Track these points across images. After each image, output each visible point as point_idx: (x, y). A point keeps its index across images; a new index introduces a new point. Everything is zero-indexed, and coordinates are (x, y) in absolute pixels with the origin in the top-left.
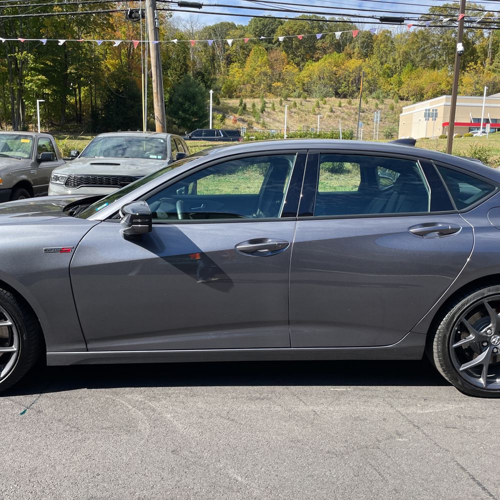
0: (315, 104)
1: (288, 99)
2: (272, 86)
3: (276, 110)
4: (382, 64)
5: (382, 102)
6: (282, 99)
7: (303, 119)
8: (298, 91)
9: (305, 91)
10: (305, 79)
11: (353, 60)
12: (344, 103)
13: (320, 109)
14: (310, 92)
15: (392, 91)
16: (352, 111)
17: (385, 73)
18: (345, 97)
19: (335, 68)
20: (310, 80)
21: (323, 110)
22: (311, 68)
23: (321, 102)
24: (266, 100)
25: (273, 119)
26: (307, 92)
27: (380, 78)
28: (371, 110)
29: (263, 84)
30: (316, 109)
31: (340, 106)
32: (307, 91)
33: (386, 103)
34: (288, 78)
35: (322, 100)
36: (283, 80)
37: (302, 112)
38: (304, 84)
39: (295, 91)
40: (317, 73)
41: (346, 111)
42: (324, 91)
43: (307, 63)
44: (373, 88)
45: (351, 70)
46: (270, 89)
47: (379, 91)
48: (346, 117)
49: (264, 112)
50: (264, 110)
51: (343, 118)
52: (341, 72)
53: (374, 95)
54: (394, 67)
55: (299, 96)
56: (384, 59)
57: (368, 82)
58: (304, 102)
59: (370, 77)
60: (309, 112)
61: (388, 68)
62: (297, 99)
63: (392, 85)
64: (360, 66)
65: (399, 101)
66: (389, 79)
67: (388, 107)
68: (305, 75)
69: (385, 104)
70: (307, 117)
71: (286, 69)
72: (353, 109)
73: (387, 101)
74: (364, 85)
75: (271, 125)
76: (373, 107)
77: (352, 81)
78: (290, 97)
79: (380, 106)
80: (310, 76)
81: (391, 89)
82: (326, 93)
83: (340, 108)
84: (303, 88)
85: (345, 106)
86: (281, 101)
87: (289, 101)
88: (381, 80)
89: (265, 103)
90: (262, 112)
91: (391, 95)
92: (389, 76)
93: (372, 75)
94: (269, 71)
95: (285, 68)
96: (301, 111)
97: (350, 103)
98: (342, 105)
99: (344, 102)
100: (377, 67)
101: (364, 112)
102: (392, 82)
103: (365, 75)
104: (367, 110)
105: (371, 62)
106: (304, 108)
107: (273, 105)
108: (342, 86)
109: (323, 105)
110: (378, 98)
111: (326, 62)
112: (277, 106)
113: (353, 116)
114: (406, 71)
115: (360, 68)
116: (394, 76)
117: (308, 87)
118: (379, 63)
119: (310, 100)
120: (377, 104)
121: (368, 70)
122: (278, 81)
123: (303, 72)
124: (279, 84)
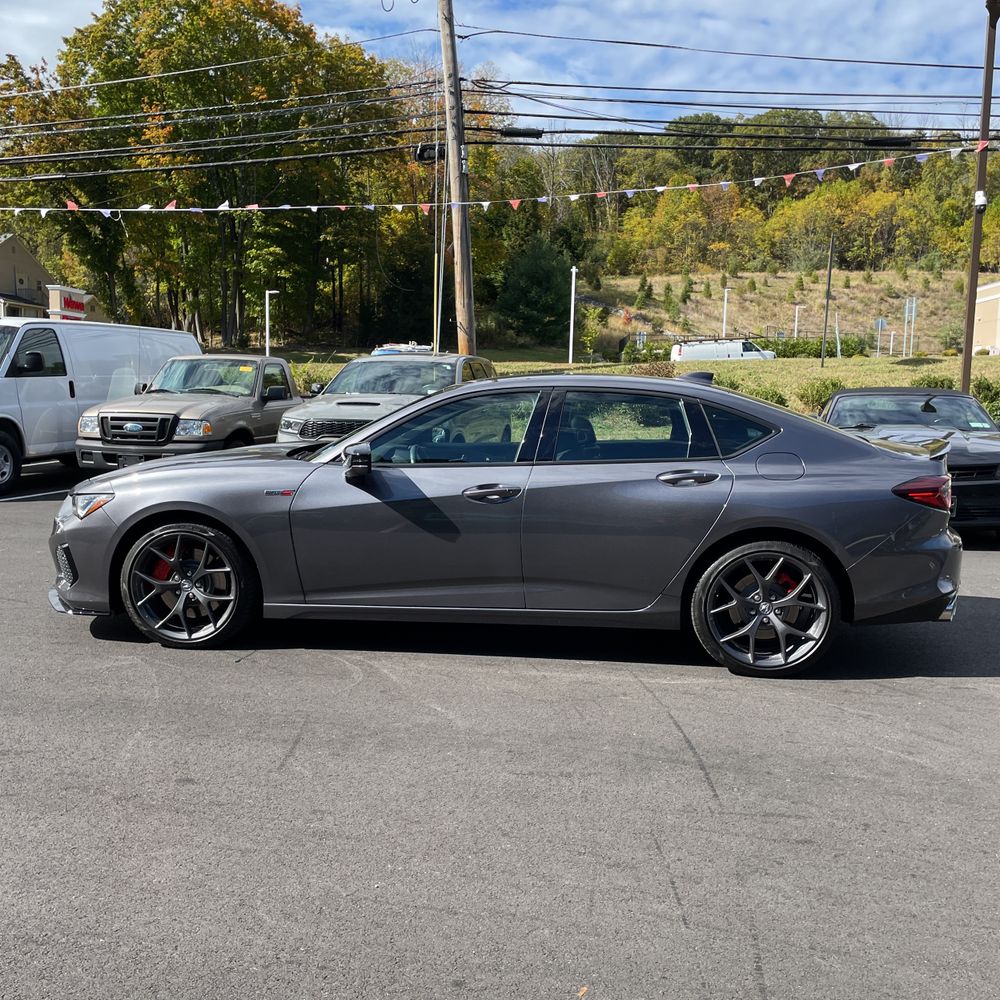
0: (794, 283)
1: (739, 274)
2: (708, 250)
3: (713, 297)
4: (940, 199)
5: (939, 276)
6: (727, 275)
7: (769, 313)
8: (761, 257)
9: (775, 257)
10: (777, 233)
11: (879, 193)
12: (857, 279)
13: (805, 292)
14: (787, 259)
15: (961, 254)
16: (873, 296)
17: (945, 218)
18: (860, 267)
19: (838, 211)
20: (786, 235)
21: (811, 294)
22: (789, 212)
23: (806, 280)
24: (693, 277)
25: (707, 315)
26: (781, 259)
27: (937, 228)
28: (914, 292)
29: (690, 246)
30: (796, 293)
31: (847, 286)
32: (780, 257)
33: (949, 277)
34: (740, 233)
35: (811, 275)
36: (732, 238)
37: (766, 300)
38: (773, 245)
39: (754, 258)
40: (801, 221)
41: (861, 295)
42: (816, 256)
43: (781, 203)
44: (920, 248)
45: (872, 215)
46: (704, 255)
47: (932, 255)
48: (859, 307)
49: (688, 301)
50: (689, 297)
51: (853, 311)
52: (851, 218)
53: (922, 261)
54: (967, 205)
55: (763, 269)
56: (945, 189)
57: (908, 236)
58: (771, 280)
59: (913, 227)
60: (781, 299)
61: (954, 208)
62: (758, 273)
63: (962, 241)
64: (892, 206)
66: (955, 230)
67: (952, 286)
68: (777, 226)
69: (945, 280)
70: (776, 310)
71: (738, 215)
72: (875, 291)
73: (948, 274)
74: (903, 241)
75: (702, 326)
76: (919, 287)
77: (875, 235)
78: (747, 270)
79: (934, 285)
80: (786, 228)
81: (959, 250)
82: (820, 260)
83: (847, 291)
84: (772, 253)
85: (857, 287)
86: (724, 278)
87: (741, 278)
88: (939, 232)
89: (691, 283)
90: (685, 302)
91: (959, 261)
92: (955, 223)
93: (917, 222)
94: (703, 221)
95: (735, 213)
96: (765, 297)
97: (868, 279)
98: (852, 284)
99: (856, 277)
100: (930, 205)
101: (898, 297)
102: (962, 235)
103: (904, 222)
104: (905, 293)
105: (915, 195)
106: (770, 292)
107: (708, 286)
108: (853, 246)
109: (812, 285)
110: (931, 268)
111: (820, 199)
112: (715, 287)
113: (874, 305)
114: (993, 213)
115: (893, 209)
116: (967, 223)
117: (782, 250)
118: (933, 197)
119: (784, 275)
120: (927, 282)
121: (910, 213)
122: (721, 239)
123: (773, 220)
124: (722, 245)
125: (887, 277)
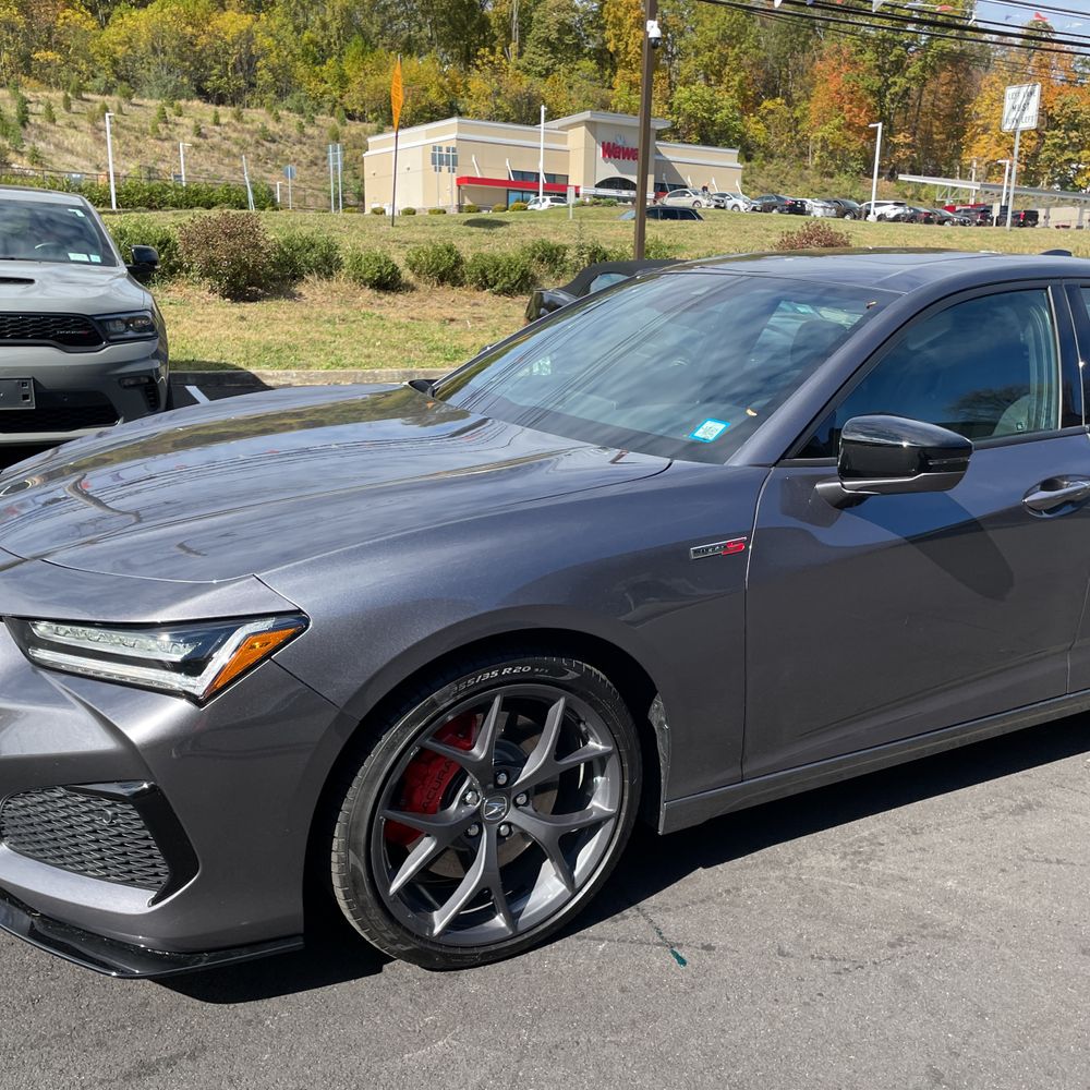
0: (154, 113)
1: (85, 95)
2: (32, 59)
3: (58, 122)
4: (298, 30)
5: (312, 121)
6: (69, 95)
7: (132, 149)
8: (102, 76)
9: (120, 78)
10: (119, 48)
11: (230, 15)
12: (225, 116)
13: (170, 126)
14: (135, 82)
15: (327, 97)
16: (248, 137)
17: (306, 53)
18: (220, 101)
19: (189, 29)
20: (130, 52)
21: (178, 130)
22: (130, 23)
23: (168, 110)
24: (28, 95)
25: (56, 146)
26: (128, 81)
27: (299, 64)
28: (289, 137)
29: (7, 51)
30: (161, 126)
31: (217, 123)
32: (125, 79)
33: (321, 123)
34: (73, 42)
35: (172, 105)
36: (58, 46)
37: (125, 132)
38: (115, 62)
39: (94, 77)
40: (144, 34)
41: (234, 135)
42: (170, 82)
43: (117, 10)
44: (283, 87)
45: (228, 38)
46: (28, 66)
47: (297, 95)
48: (235, 150)
49: (27, 124)
50: (27, 120)
51: (228, 153)
52: (203, 39)
53: (288, 102)
54: (326, 41)
55: (108, 91)
56: (301, 19)
57: (270, 70)
58: (125, 107)
59: (273, 60)
60: (144, 132)
61: (312, 42)
62: (107, 97)
63: (326, 83)
64: (248, 32)
65: (348, 121)
66: (317, 68)
67: (326, 133)
68: (116, 39)
69: (318, 126)
70: (141, 145)
71: (65, 18)
72: (249, 131)
73: (321, 119)
74: (264, 76)
75: (55, 160)
76: (294, 132)
77: (234, 65)
78: (87, 91)
79: (309, 130)
80: (128, 42)
81: (324, 93)
82: (176, 88)
83: (217, 128)
84: (115, 72)
85: (228, 124)
86: (67, 99)
87: (88, 100)
88: (301, 69)
89: (25, 102)
90: (24, 126)
91: (326, 105)
92: (316, 62)
93: (278, 55)
94: (20, 21)
95: (62, 15)
96: (123, 127)
97: (239, 117)
98: (223, 120)
99: (226, 113)
100: (288, 36)
101: (274, 141)
102: (325, 75)
103: (265, 54)
104: (281, 137)
105: (272, 22)
106: (128, 123)
107: (49, 108)
108: (211, 76)
109: (177, 118)
110: (301, 111)
111: (165, 10)
112: (59, 110)
113: (250, 149)
114: (352, 53)
115: (249, 37)
116: (330, 62)
117: (127, 70)
118: (291, 27)
119: (140, 102)
120: (301, 125)
121: (268, 42)
122: (48, 47)
123: (111, 30)
124: (50, 55)
125: (257, 116)
